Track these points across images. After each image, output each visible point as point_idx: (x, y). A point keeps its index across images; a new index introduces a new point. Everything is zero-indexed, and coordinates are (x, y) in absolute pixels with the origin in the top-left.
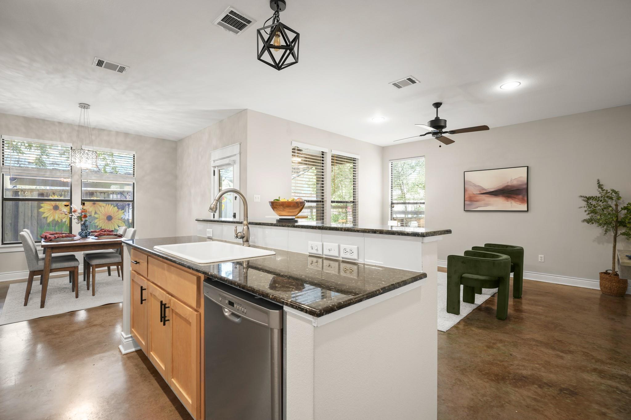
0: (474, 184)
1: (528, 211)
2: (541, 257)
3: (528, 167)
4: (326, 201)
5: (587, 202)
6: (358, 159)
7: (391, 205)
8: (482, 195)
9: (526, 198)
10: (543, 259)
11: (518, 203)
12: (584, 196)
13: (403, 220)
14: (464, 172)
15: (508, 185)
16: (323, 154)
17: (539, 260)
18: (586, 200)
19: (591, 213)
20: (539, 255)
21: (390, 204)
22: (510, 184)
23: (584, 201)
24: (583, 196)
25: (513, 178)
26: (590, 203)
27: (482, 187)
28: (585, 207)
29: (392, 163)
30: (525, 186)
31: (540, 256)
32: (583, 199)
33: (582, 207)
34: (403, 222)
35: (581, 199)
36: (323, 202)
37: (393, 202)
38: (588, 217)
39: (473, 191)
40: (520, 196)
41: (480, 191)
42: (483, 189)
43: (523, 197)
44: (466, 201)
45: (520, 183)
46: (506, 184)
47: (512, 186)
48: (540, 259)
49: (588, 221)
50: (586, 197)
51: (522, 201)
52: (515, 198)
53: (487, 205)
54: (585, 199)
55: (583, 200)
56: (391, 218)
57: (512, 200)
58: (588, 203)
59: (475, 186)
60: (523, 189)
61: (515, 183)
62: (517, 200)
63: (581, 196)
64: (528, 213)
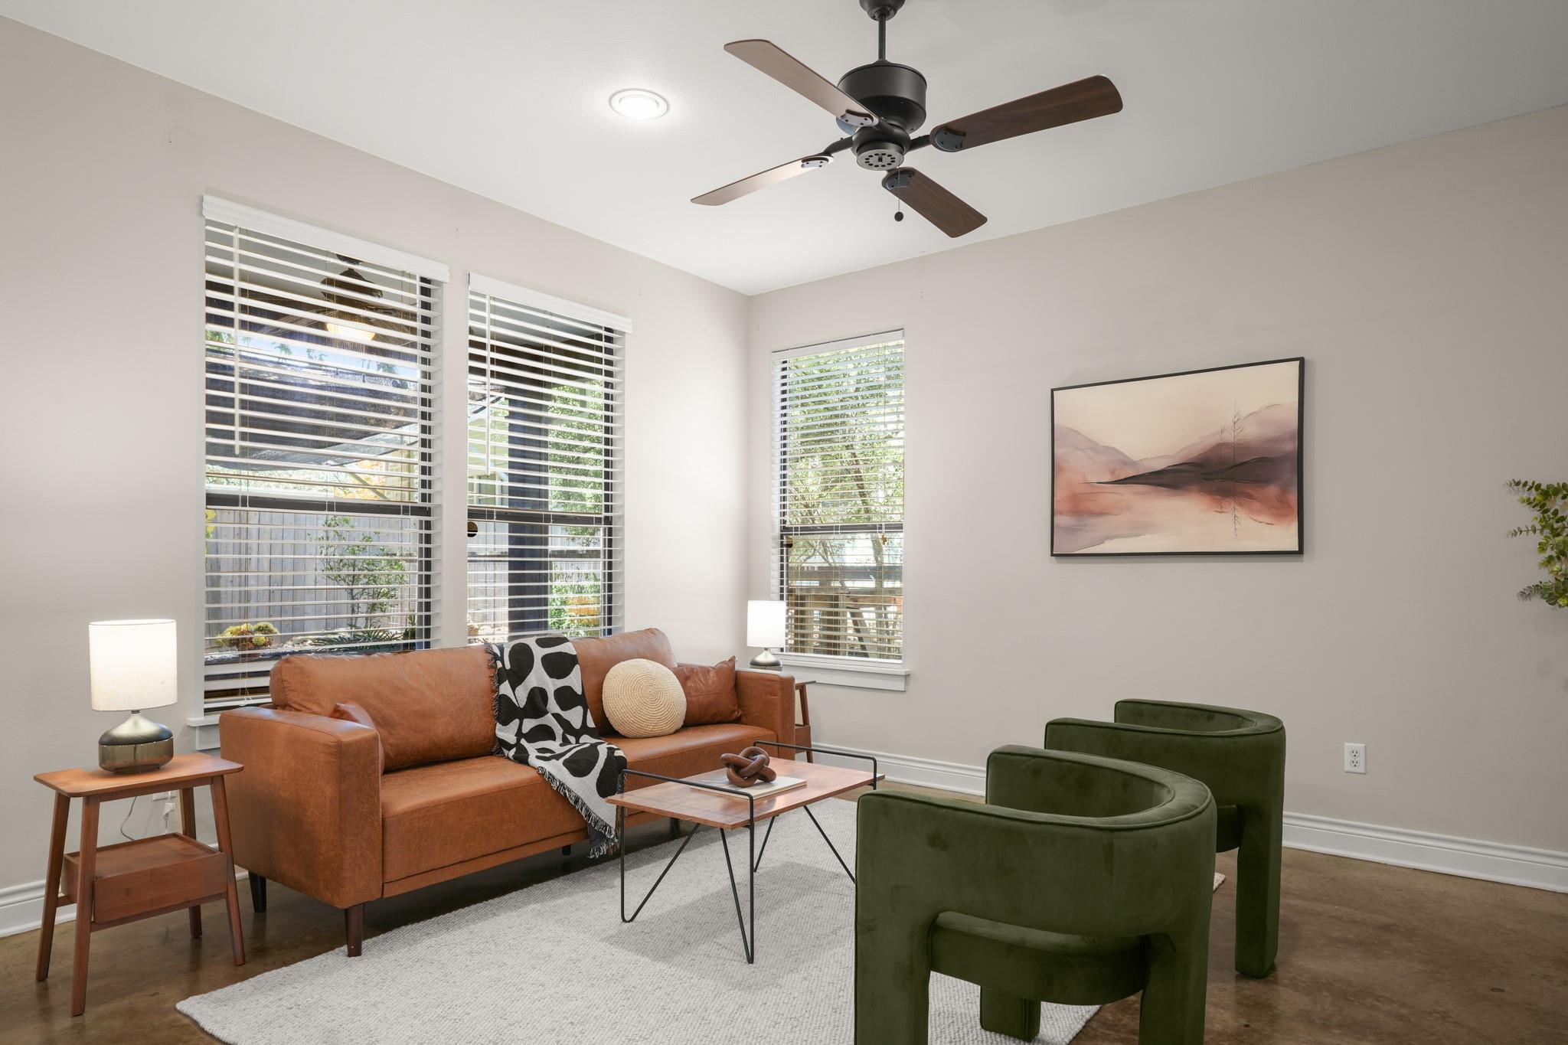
0: (1090, 441)
1: (1300, 551)
2: (1355, 753)
3: (1302, 360)
4: (440, 506)
5: (1543, 506)
6: (623, 333)
7: (782, 538)
8: (1120, 488)
9: (1293, 498)
10: (1361, 759)
11: (1264, 518)
12: (1530, 484)
13: (836, 598)
14: (1053, 391)
15: (1224, 441)
16: (425, 292)
17: (1348, 767)
18: (1539, 498)
19: (1559, 558)
20: (1346, 744)
21: (777, 532)
22: (1229, 437)
23: (1530, 503)
24: (1523, 482)
25: (1244, 413)
26: (1556, 512)
27: (1121, 453)
28: (1535, 531)
29: (785, 362)
30: (1291, 446)
31: (1349, 746)
32: (1525, 496)
33: (1524, 529)
34: (837, 606)
35: (1517, 497)
36: (426, 512)
37: (788, 525)
38: (1546, 577)
39: (1086, 469)
40: (1272, 490)
41: (1113, 473)
42: (1126, 462)
43: (1284, 490)
44: (1060, 513)
45: (1271, 432)
46: (1213, 441)
47: (1239, 447)
48: (1348, 758)
49: (1551, 594)
50: (1538, 487)
51: (1278, 510)
52: (1251, 497)
53: (1138, 529)
54: (1534, 494)
55: (1523, 501)
56: (782, 590)
57: (1240, 504)
58: (1547, 511)
59: (1094, 448)
60: (1284, 458)
61: (1251, 432)
62: (1256, 505)
63: (1518, 484)
64: (1302, 561)
